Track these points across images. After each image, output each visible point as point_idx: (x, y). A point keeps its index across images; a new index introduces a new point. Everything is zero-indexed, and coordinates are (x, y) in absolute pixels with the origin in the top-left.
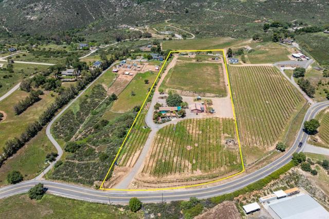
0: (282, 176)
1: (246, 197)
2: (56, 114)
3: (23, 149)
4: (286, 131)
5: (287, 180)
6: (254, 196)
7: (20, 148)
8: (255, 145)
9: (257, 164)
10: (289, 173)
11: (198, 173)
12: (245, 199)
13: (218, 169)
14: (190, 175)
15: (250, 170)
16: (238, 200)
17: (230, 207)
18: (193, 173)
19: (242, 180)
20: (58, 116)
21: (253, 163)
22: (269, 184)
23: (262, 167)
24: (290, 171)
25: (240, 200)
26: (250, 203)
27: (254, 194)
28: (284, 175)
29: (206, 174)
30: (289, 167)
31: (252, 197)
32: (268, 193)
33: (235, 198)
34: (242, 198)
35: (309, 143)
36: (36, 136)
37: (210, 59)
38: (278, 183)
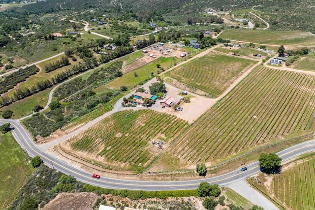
0: (170, 199)
1: (114, 199)
2: (69, 78)
3: (29, 97)
4: (235, 156)
5: (174, 206)
6: (122, 202)
7: (28, 96)
8: (179, 156)
9: (158, 176)
10: (183, 200)
11: (101, 159)
12: (111, 200)
13: (119, 163)
14: (94, 158)
15: (146, 177)
16: (104, 198)
17: (91, 199)
18: (97, 157)
19: (129, 182)
20: (70, 80)
21: (156, 173)
22: (148, 199)
23: (161, 180)
24: (186, 199)
25: (107, 199)
26: (114, 206)
27: (124, 200)
28: (175, 199)
29: (106, 163)
30: (189, 194)
31: (120, 202)
32: (140, 208)
33: (102, 195)
34: (108, 198)
35: (247, 180)
36: (44, 91)
37: (252, 55)
38: (159, 203)
